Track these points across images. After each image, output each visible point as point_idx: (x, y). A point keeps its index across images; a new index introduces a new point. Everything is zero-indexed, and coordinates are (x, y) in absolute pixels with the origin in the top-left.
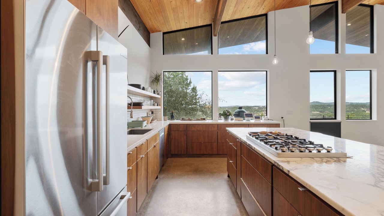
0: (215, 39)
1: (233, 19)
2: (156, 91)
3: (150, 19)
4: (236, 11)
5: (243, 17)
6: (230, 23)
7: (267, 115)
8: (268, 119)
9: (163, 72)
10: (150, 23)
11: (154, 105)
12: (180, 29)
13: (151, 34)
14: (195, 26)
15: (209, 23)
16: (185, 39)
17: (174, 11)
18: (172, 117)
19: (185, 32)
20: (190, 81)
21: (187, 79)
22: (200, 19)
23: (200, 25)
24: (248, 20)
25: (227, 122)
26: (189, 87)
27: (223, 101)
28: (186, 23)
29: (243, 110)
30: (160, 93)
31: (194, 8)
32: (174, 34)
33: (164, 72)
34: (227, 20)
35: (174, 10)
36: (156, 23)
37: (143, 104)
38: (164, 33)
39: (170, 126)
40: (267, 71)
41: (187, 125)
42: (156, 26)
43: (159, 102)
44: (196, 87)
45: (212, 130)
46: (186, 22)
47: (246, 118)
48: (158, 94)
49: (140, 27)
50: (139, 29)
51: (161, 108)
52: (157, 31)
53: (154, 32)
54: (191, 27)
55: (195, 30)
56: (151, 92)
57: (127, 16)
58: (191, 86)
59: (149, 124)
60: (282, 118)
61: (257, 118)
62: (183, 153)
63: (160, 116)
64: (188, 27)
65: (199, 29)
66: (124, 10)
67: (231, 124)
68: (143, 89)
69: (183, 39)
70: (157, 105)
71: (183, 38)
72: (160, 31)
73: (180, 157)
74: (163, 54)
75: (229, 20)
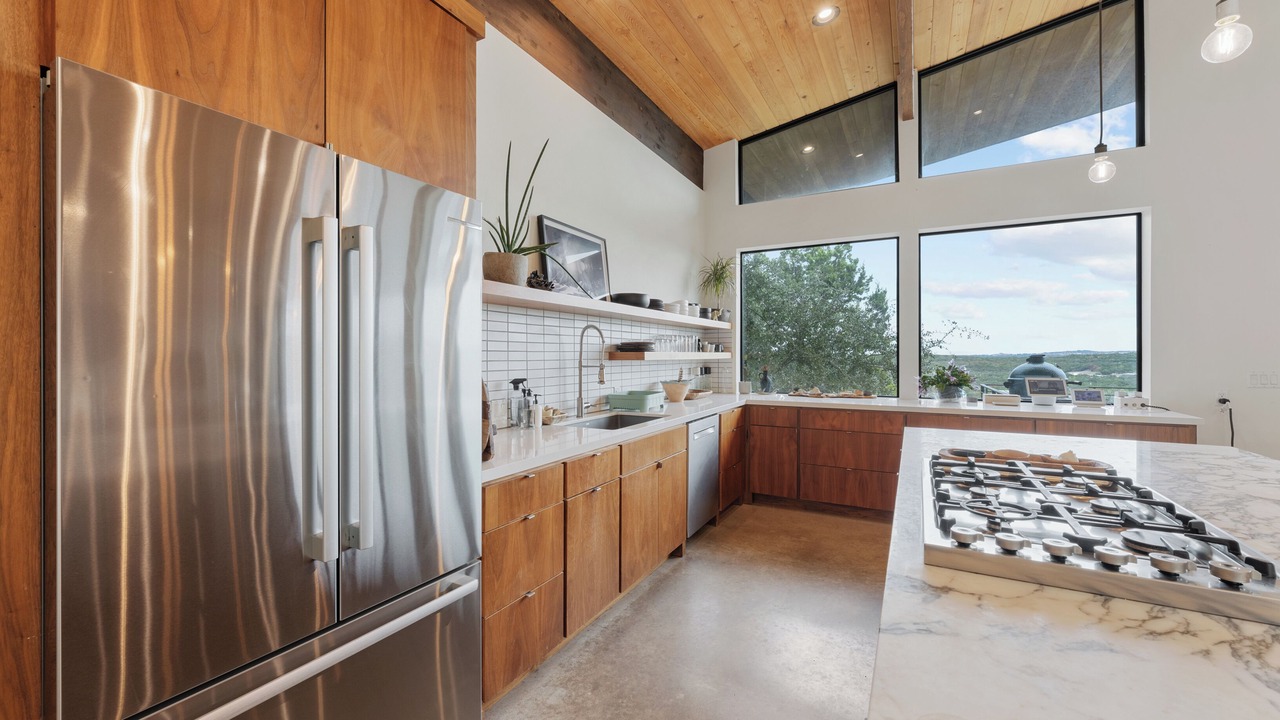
0: (908, 130)
1: (980, 46)
2: (710, 310)
3: (691, 111)
4: (984, 14)
5: (1024, 29)
6: (969, 64)
7: (1140, 389)
8: (1143, 405)
9: (738, 256)
10: (694, 121)
11: (701, 348)
12: (788, 119)
13: (707, 153)
14: (837, 102)
15: (885, 80)
16: (816, 148)
17: (753, 70)
18: (765, 386)
19: (806, 125)
20: (862, 276)
21: (851, 270)
22: (847, 76)
23: (852, 94)
24: (1049, 33)
25: (949, 408)
26: (864, 295)
27: (972, 336)
28: (804, 97)
29: (1046, 365)
30: (727, 315)
31: (815, 45)
32: (774, 137)
33: (742, 253)
34: (954, 54)
35: (750, 66)
36: (711, 117)
37: (653, 346)
38: (742, 143)
39: (746, 409)
40: (1139, 215)
41: (799, 411)
42: (713, 128)
43: (727, 340)
44: (885, 292)
45: (886, 430)
46: (802, 94)
47: (1034, 397)
48: (720, 319)
49: (662, 138)
50: (659, 143)
51: (732, 358)
52: (720, 141)
53: (713, 145)
54: (822, 107)
55: (840, 112)
56: (692, 314)
57: (612, 115)
58: (868, 290)
59: (683, 401)
60: (1223, 401)
61: (1089, 397)
62: (785, 496)
63: (728, 380)
64: (816, 109)
65: (855, 107)
66: (605, 103)
67: (958, 415)
68: (655, 305)
69: (808, 149)
70: (717, 350)
71: (806, 145)
72: (731, 139)
73: (776, 506)
74: (741, 203)
75: (965, 54)
